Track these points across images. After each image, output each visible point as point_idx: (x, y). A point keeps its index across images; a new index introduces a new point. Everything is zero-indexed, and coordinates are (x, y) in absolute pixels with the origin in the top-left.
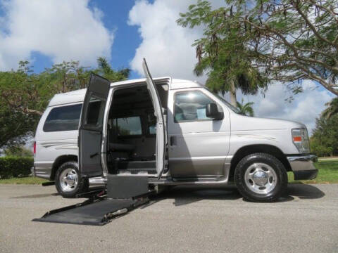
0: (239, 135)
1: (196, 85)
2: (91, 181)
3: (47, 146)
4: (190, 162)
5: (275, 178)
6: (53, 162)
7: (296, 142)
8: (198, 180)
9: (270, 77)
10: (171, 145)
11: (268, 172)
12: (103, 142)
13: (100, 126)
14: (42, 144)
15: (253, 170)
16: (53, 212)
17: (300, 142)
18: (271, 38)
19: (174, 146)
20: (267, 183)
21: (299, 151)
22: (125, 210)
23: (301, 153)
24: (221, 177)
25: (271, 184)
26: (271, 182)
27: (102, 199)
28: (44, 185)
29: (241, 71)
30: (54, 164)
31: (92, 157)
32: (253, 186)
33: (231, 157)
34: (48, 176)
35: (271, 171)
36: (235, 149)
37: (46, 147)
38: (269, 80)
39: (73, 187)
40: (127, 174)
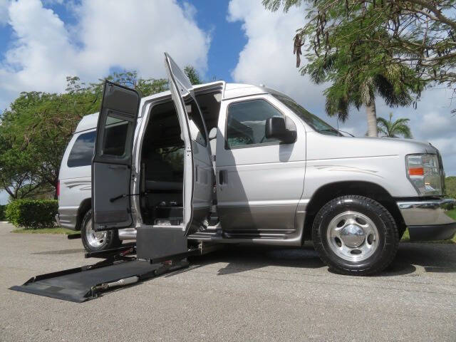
0: (319, 167)
1: (261, 91)
2: (122, 233)
3: (71, 185)
4: (247, 208)
5: (376, 237)
6: (78, 207)
7: (412, 177)
8: (260, 237)
9: (425, 76)
10: (221, 183)
11: (366, 226)
12: (135, 180)
13: (127, 157)
14: (66, 183)
15: (341, 223)
16: (41, 278)
17: (421, 177)
18: (419, 15)
19: (224, 185)
20: (363, 244)
21: (418, 191)
22: (135, 279)
23: (422, 195)
24: (294, 232)
25: (369, 246)
26: (370, 243)
27: (130, 260)
28: (71, 237)
29: (376, 70)
30: (80, 210)
31: (112, 200)
32: (341, 249)
33: (307, 201)
34: (73, 226)
35: (370, 225)
36: (312, 190)
37: (70, 187)
38: (425, 82)
39: (101, 242)
40: (166, 225)
